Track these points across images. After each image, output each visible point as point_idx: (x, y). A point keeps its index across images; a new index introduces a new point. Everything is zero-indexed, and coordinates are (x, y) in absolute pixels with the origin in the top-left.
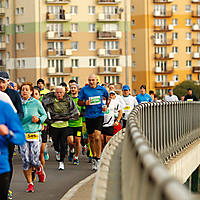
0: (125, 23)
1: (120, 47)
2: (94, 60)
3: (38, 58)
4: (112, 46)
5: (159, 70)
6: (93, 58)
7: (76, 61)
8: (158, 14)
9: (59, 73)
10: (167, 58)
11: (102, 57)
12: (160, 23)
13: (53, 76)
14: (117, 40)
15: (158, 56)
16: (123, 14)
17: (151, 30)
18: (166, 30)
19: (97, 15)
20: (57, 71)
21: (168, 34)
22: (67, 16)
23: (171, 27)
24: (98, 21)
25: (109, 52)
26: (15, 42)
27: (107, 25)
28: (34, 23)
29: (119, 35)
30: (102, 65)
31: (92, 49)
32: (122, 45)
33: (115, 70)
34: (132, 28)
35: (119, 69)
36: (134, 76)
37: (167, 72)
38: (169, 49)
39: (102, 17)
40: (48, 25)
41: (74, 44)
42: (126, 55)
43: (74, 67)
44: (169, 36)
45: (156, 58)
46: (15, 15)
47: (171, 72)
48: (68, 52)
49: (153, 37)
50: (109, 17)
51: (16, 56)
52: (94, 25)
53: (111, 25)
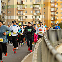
0: (42, 5)
1: (40, 12)
3: (15, 16)
4: (38, 12)
5: (52, 19)
6: (32, 16)
7: (27, 17)
8: (52, 2)
10: (55, 15)
11: (35, 15)
12: (52, 5)
13: (20, 21)
14: (39, 10)
15: (52, 15)
16: (41, 2)
17: (50, 7)
18: (54, 7)
19: (33, 2)
21: (55, 8)
22: (24, 3)
24: (33, 4)
25: (37, 14)
26: (8, 11)
28: (14, 5)
29: (40, 8)
30: (35, 18)
31: (31, 13)
32: (41, 12)
33: (39, 19)
34: (44, 6)
36: (45, 21)
37: (55, 20)
38: (55, 13)
39: (34, 3)
40: (18, 6)
41: (26, 11)
42: (42, 15)
43: (26, 19)
44: (55, 9)
45: (51, 16)
47: (56, 20)
48: (24, 14)
49: (50, 9)
50: (37, 3)
51: (8, 16)
52: (32, 5)
53: (37, 5)
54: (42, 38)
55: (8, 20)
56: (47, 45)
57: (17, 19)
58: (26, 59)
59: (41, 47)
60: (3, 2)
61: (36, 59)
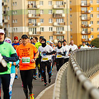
0: (67, 9)
2: (52, 28)
3: (24, 27)
4: (60, 21)
5: (84, 33)
7: (43, 28)
8: (83, 5)
9: (34, 34)
10: (88, 27)
11: (56, 26)
12: (84, 9)
14: (63, 18)
16: (66, 5)
18: (87, 13)
19: (53, 6)
20: (33, 33)
22: (38, 6)
23: (89, 11)
24: (54, 9)
25: (59, 24)
26: (12, 19)
27: (58, 10)
28: (22, 10)
29: (64, 15)
31: (50, 23)
32: (65, 21)
33: (62, 33)
34: (70, 12)
35: (64, 32)
36: (71, 36)
37: (88, 34)
38: (89, 22)
39: (55, 7)
40: (29, 11)
41: (41, 20)
42: (67, 25)
43: (42, 31)
44: (89, 16)
45: (82, 27)
46: (12, 6)
48: (39, 24)
49: (81, 16)
50: (59, 6)
51: (13, 26)
52: (51, 10)
53: (60, 10)
54: (68, 62)
55: (13, 33)
56: (76, 75)
57: (28, 33)
58: (43, 96)
59: (66, 77)
60: (4, 4)
61: (59, 96)
